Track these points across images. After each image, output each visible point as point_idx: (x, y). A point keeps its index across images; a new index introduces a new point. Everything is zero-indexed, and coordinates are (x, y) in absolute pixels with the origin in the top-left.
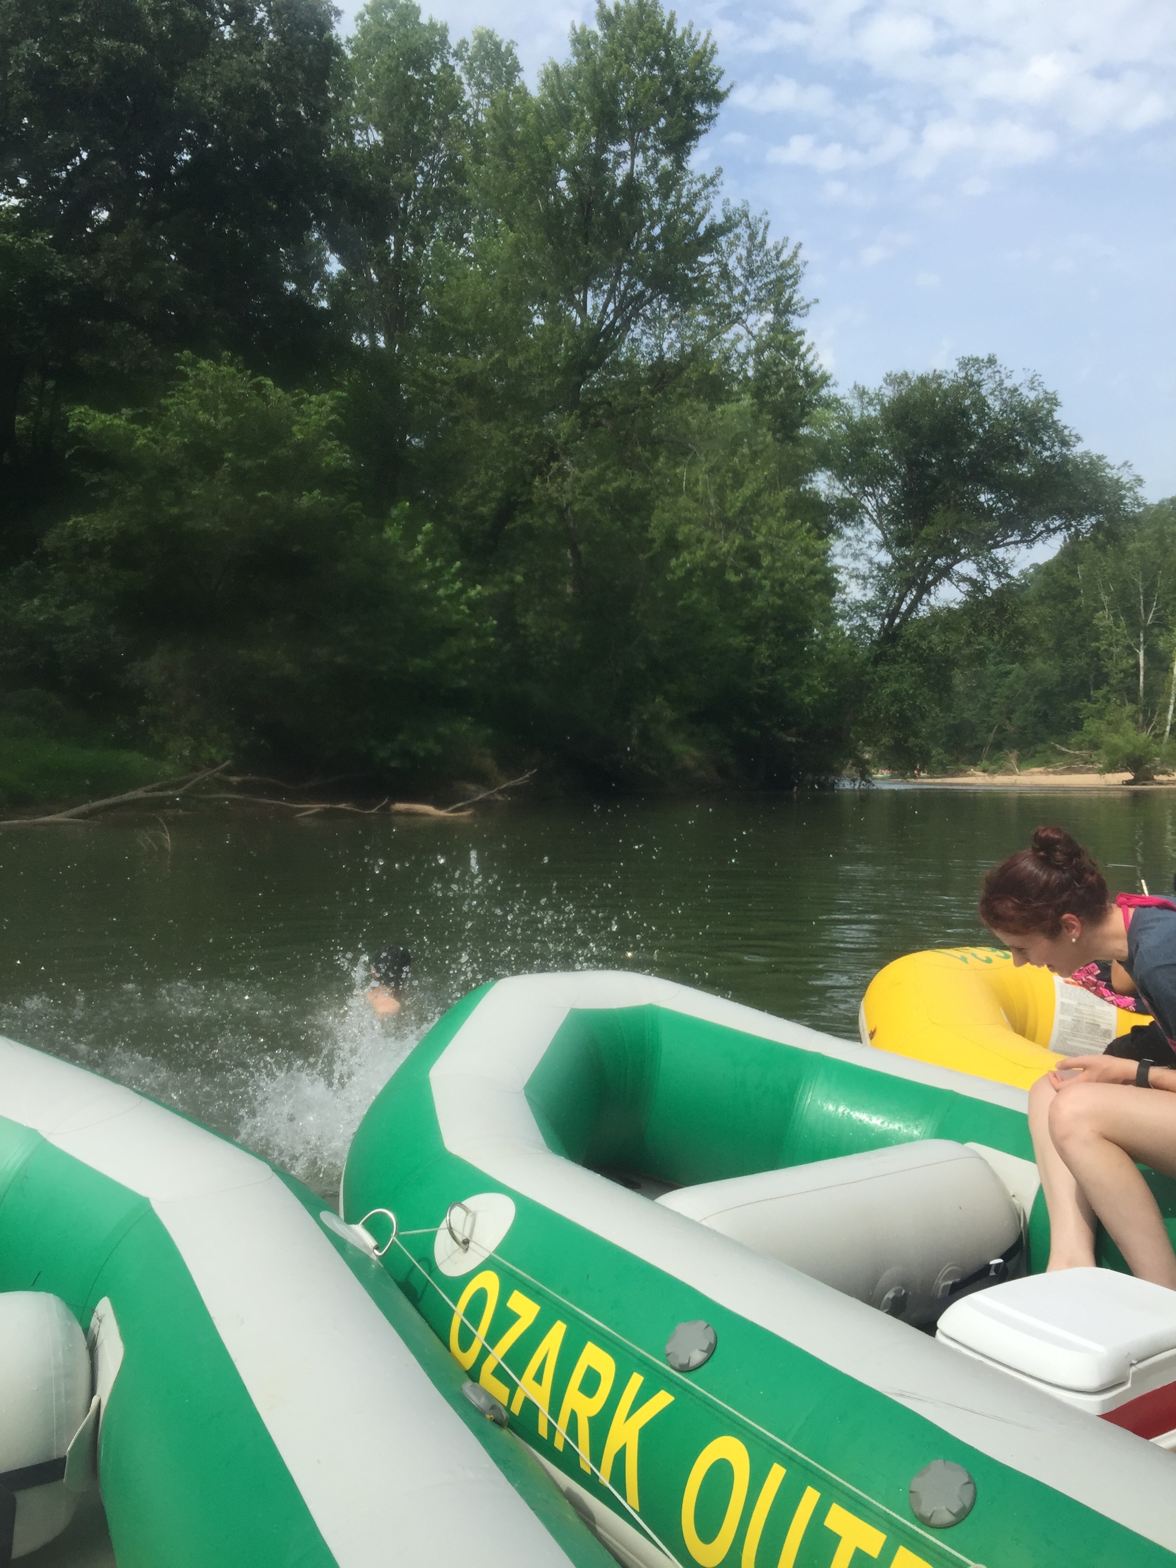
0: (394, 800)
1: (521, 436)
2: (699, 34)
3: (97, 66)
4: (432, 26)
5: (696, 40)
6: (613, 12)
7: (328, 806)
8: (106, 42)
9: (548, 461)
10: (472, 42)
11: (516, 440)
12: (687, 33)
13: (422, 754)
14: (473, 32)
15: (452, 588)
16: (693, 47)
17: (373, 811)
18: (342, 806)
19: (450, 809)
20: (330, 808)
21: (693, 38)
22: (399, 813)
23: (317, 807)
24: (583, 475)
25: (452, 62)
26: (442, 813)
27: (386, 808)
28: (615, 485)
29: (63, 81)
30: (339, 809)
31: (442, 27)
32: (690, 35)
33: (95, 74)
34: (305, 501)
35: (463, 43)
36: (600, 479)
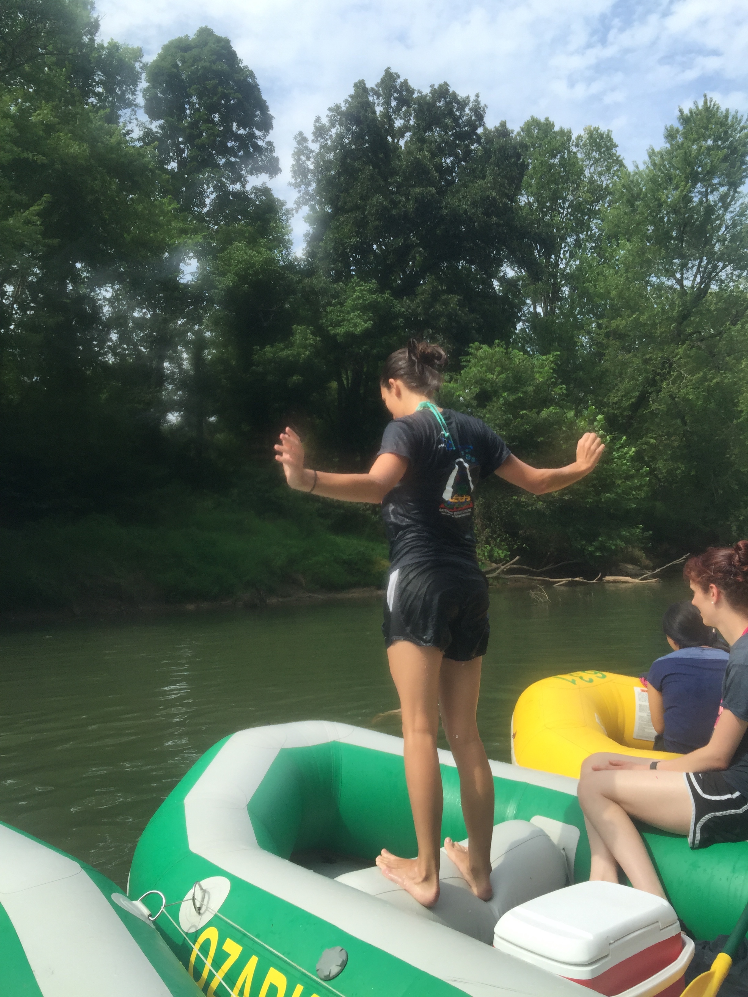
0: (604, 575)
1: (650, 359)
2: (742, 116)
3: (411, 202)
4: (562, 132)
5: (741, 120)
6: (689, 115)
7: (570, 579)
8: (417, 190)
9: (669, 372)
10: (585, 136)
11: (646, 362)
12: (735, 117)
13: (613, 547)
14: (584, 130)
15: (622, 452)
16: (739, 124)
17: (594, 581)
18: (577, 579)
19: (640, 578)
20: (572, 580)
21: (739, 119)
22: (609, 582)
23: (565, 580)
24: (694, 378)
25: (575, 150)
26: (636, 581)
27: (601, 579)
28: (715, 381)
29: (394, 212)
30: (576, 581)
31: (568, 132)
32: (737, 118)
33: (411, 206)
34: (544, 413)
35: (579, 137)
36: (704, 379)
